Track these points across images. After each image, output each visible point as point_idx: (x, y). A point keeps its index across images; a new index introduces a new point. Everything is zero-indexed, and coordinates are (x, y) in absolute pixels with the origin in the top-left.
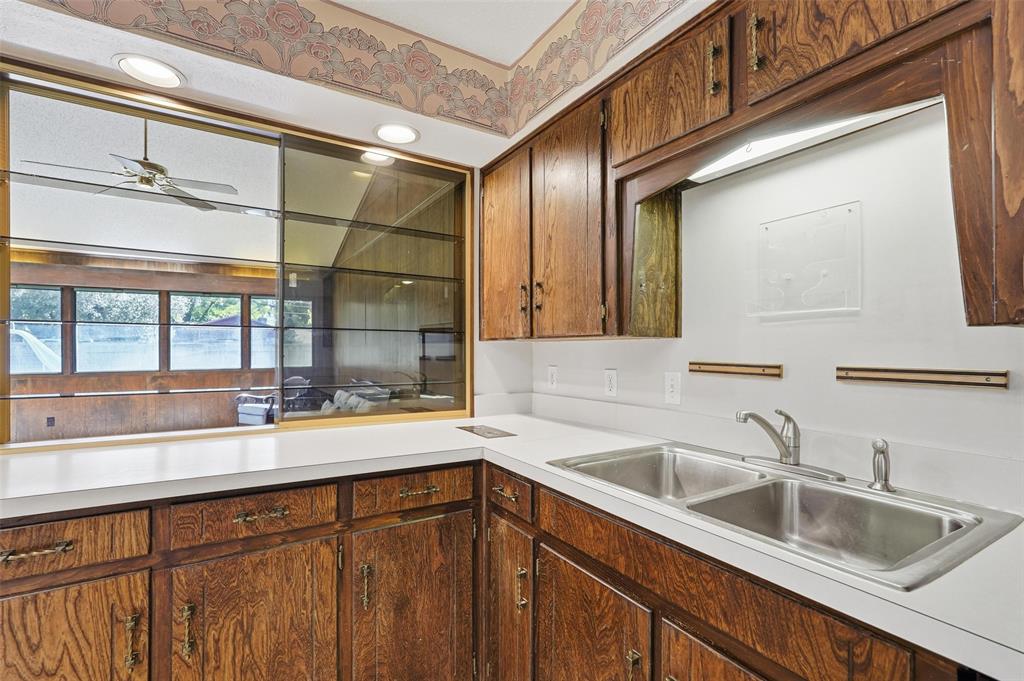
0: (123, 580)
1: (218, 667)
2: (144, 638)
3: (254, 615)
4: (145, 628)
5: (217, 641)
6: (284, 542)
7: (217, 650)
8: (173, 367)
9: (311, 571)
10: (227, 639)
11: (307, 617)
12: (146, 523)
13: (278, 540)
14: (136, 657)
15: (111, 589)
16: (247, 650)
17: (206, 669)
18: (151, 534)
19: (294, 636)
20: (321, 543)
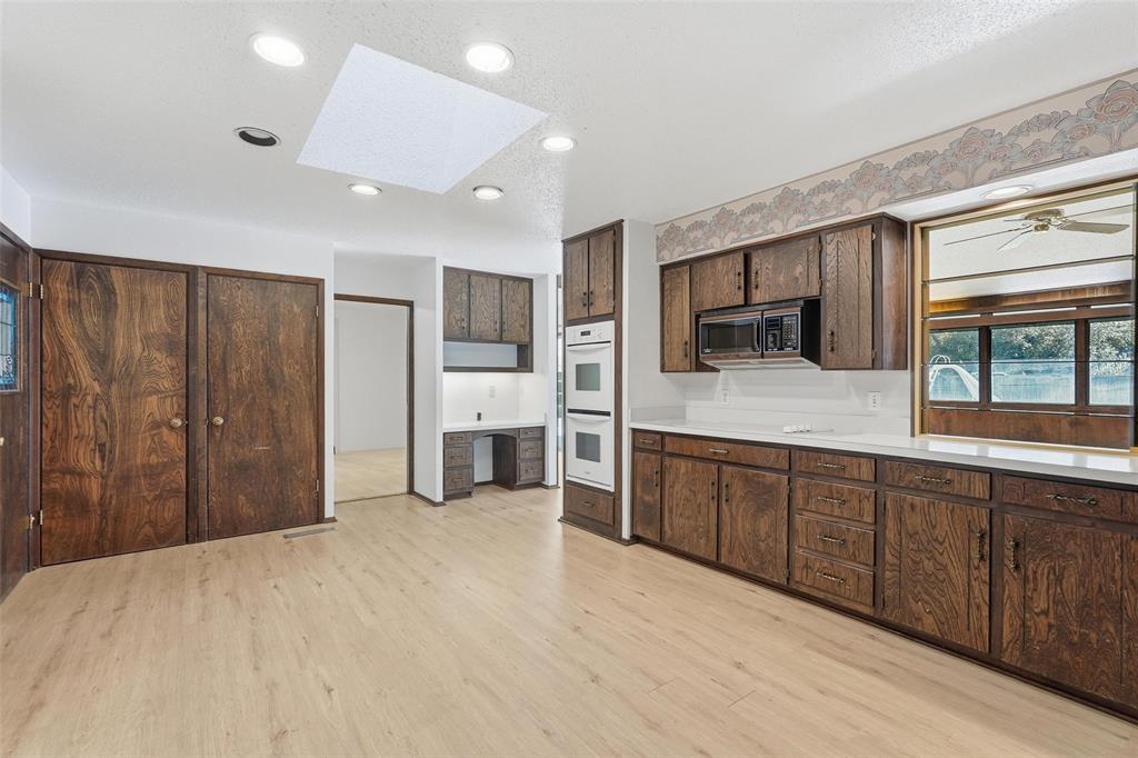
0: (974, 509)
1: (1035, 590)
2: (987, 548)
3: (1064, 568)
4: (987, 541)
5: (1035, 573)
6: (1093, 525)
7: (1035, 578)
8: (1092, 402)
9: (1121, 557)
10: (1042, 574)
11: (1116, 592)
12: (988, 480)
13: (1088, 522)
14: (982, 557)
15: (969, 512)
16: (1059, 590)
17: (1028, 587)
18: (991, 490)
19: (1102, 600)
20: (1132, 538)
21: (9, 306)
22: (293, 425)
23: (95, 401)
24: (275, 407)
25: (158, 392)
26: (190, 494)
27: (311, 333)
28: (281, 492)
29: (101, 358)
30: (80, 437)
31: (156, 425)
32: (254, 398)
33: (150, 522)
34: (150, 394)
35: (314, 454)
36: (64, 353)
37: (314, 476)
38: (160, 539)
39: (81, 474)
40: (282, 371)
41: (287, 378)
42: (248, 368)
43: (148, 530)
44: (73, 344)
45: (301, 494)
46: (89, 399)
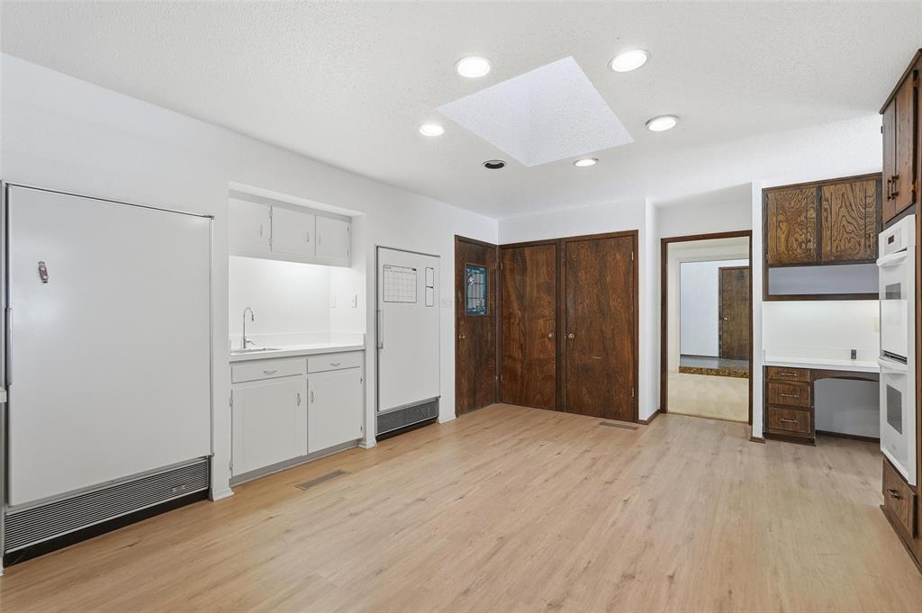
21: (482, 275)
22: (616, 344)
23: (519, 321)
24: (604, 328)
25: (543, 316)
26: (558, 381)
27: (628, 273)
28: (608, 392)
29: (521, 298)
30: (514, 340)
31: (543, 336)
32: (591, 322)
33: (540, 392)
34: (540, 318)
35: (632, 367)
36: (509, 296)
37: (631, 384)
38: (544, 404)
39: (514, 359)
40: (609, 303)
41: (612, 309)
42: (587, 302)
43: (538, 396)
44: (512, 291)
45: (621, 396)
46: (517, 320)
